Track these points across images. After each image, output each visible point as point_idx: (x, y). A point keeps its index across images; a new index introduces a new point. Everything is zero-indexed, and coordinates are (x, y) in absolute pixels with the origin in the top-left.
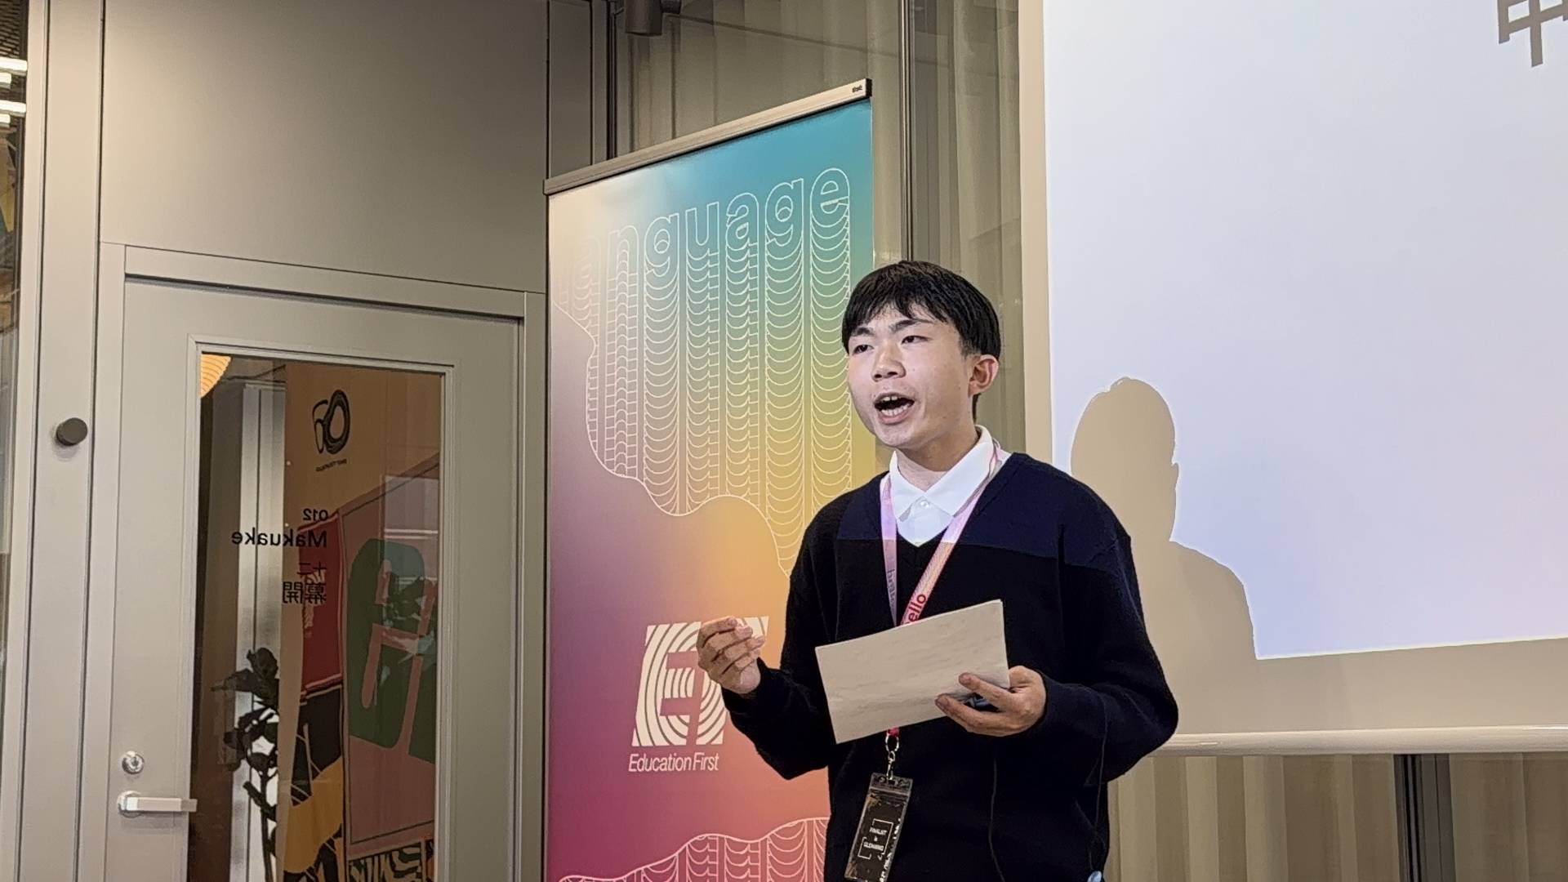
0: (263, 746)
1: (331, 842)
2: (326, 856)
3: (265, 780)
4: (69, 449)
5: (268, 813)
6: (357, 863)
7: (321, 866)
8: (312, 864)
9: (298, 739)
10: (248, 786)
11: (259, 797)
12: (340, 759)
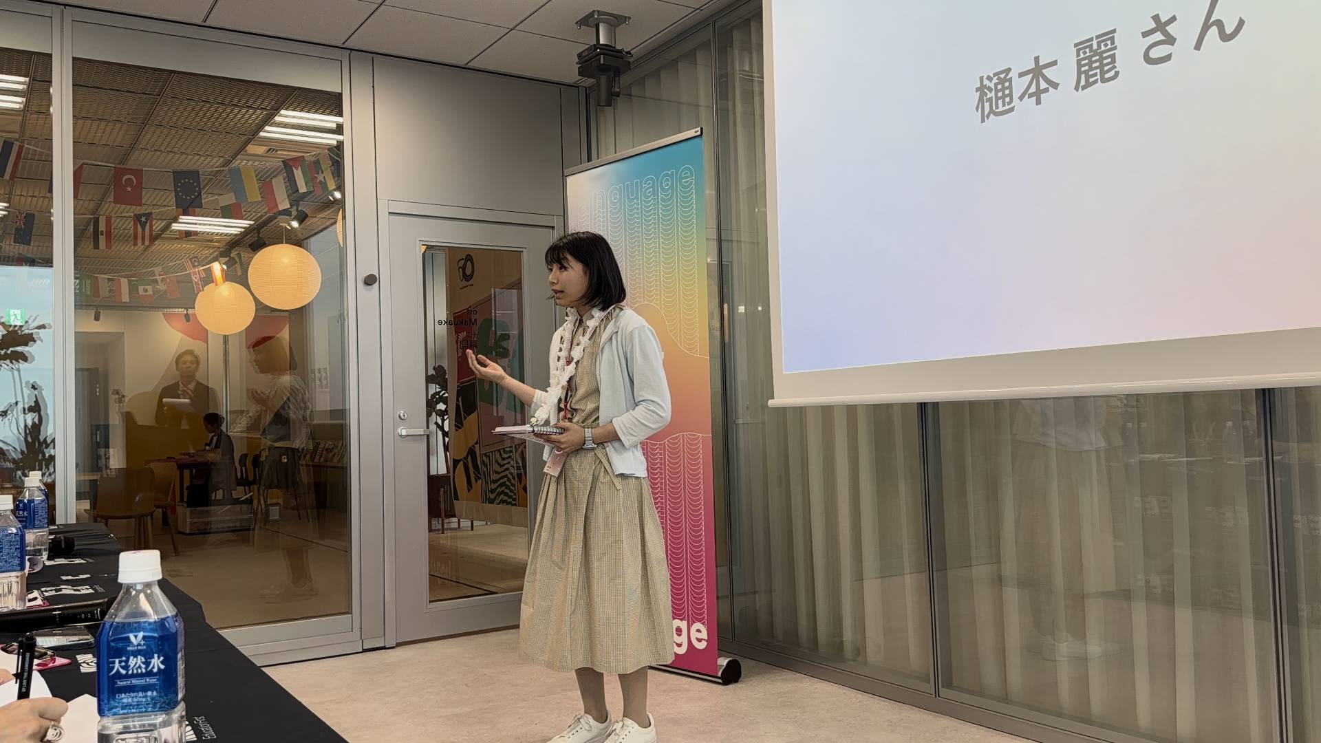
0: (441, 406)
1: (473, 446)
2: (471, 452)
3: (443, 420)
4: (371, 287)
5: (445, 434)
6: (485, 454)
7: (470, 457)
9: (457, 404)
10: (436, 423)
11: (441, 428)
12: (476, 413)
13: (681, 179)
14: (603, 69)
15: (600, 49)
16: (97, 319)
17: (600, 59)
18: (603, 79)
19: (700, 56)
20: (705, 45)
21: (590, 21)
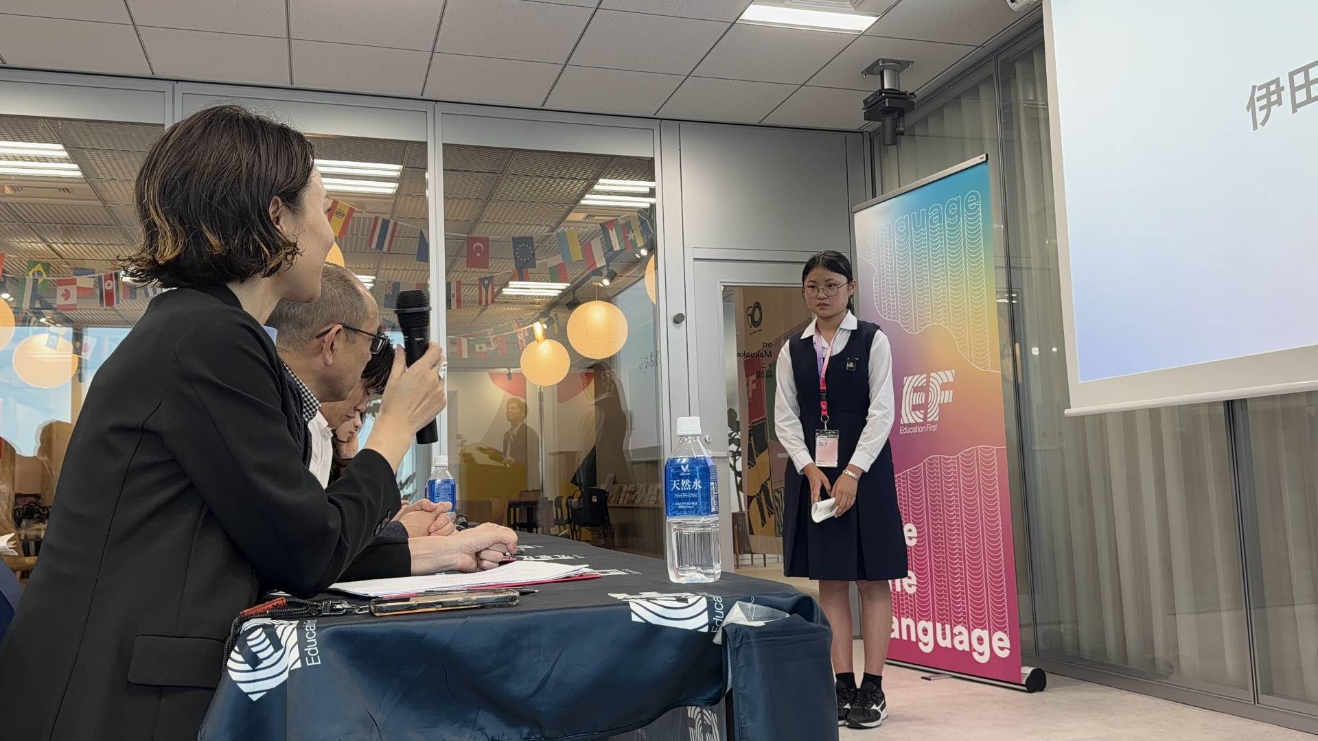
0: (734, 448)
1: (766, 483)
2: (764, 488)
3: (735, 461)
5: (738, 474)
6: (777, 490)
7: (762, 493)
8: (758, 491)
9: (748, 444)
11: (734, 468)
12: (767, 450)
13: (967, 203)
14: (888, 111)
15: (886, 93)
17: (885, 103)
18: (888, 120)
19: (983, 91)
20: (988, 80)
21: (875, 69)
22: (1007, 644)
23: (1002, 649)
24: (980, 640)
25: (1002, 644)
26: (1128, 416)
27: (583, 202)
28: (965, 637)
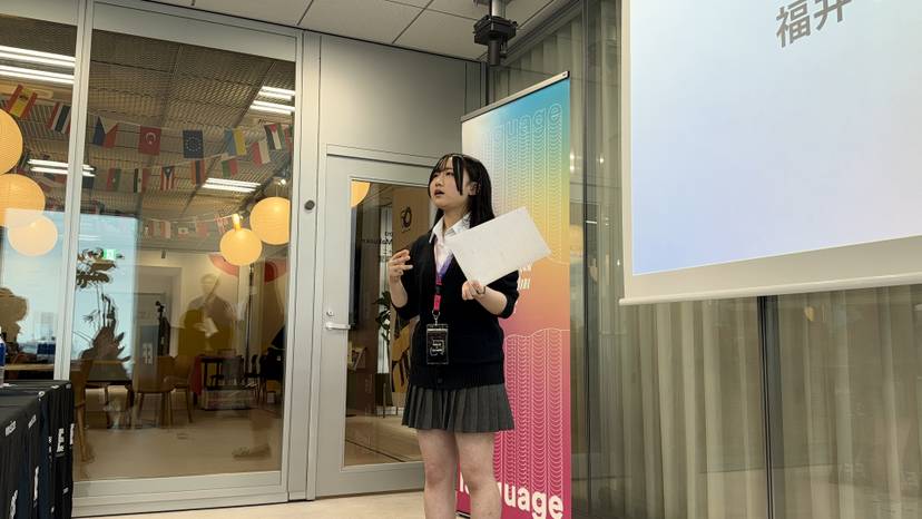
0: (387, 322)
1: (406, 351)
2: (405, 355)
3: (388, 332)
4: (310, 210)
5: (389, 343)
7: (403, 359)
8: (400, 357)
9: (396, 319)
11: (386, 338)
13: (551, 115)
14: (494, 36)
15: (492, 19)
16: (163, 257)
17: (491, 28)
19: (575, 28)
20: (578, 18)
22: (560, 507)
23: (556, 512)
24: (539, 502)
25: (557, 508)
26: (675, 306)
27: (252, 107)
28: (527, 499)
